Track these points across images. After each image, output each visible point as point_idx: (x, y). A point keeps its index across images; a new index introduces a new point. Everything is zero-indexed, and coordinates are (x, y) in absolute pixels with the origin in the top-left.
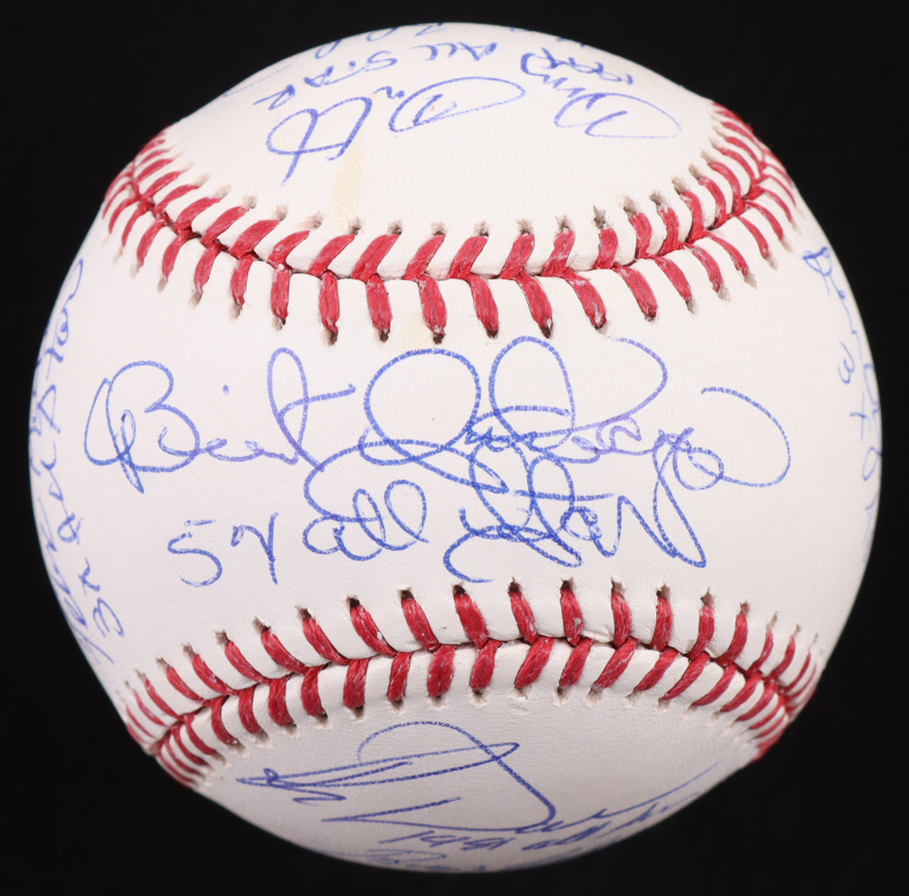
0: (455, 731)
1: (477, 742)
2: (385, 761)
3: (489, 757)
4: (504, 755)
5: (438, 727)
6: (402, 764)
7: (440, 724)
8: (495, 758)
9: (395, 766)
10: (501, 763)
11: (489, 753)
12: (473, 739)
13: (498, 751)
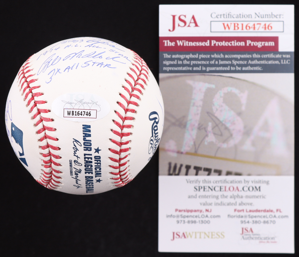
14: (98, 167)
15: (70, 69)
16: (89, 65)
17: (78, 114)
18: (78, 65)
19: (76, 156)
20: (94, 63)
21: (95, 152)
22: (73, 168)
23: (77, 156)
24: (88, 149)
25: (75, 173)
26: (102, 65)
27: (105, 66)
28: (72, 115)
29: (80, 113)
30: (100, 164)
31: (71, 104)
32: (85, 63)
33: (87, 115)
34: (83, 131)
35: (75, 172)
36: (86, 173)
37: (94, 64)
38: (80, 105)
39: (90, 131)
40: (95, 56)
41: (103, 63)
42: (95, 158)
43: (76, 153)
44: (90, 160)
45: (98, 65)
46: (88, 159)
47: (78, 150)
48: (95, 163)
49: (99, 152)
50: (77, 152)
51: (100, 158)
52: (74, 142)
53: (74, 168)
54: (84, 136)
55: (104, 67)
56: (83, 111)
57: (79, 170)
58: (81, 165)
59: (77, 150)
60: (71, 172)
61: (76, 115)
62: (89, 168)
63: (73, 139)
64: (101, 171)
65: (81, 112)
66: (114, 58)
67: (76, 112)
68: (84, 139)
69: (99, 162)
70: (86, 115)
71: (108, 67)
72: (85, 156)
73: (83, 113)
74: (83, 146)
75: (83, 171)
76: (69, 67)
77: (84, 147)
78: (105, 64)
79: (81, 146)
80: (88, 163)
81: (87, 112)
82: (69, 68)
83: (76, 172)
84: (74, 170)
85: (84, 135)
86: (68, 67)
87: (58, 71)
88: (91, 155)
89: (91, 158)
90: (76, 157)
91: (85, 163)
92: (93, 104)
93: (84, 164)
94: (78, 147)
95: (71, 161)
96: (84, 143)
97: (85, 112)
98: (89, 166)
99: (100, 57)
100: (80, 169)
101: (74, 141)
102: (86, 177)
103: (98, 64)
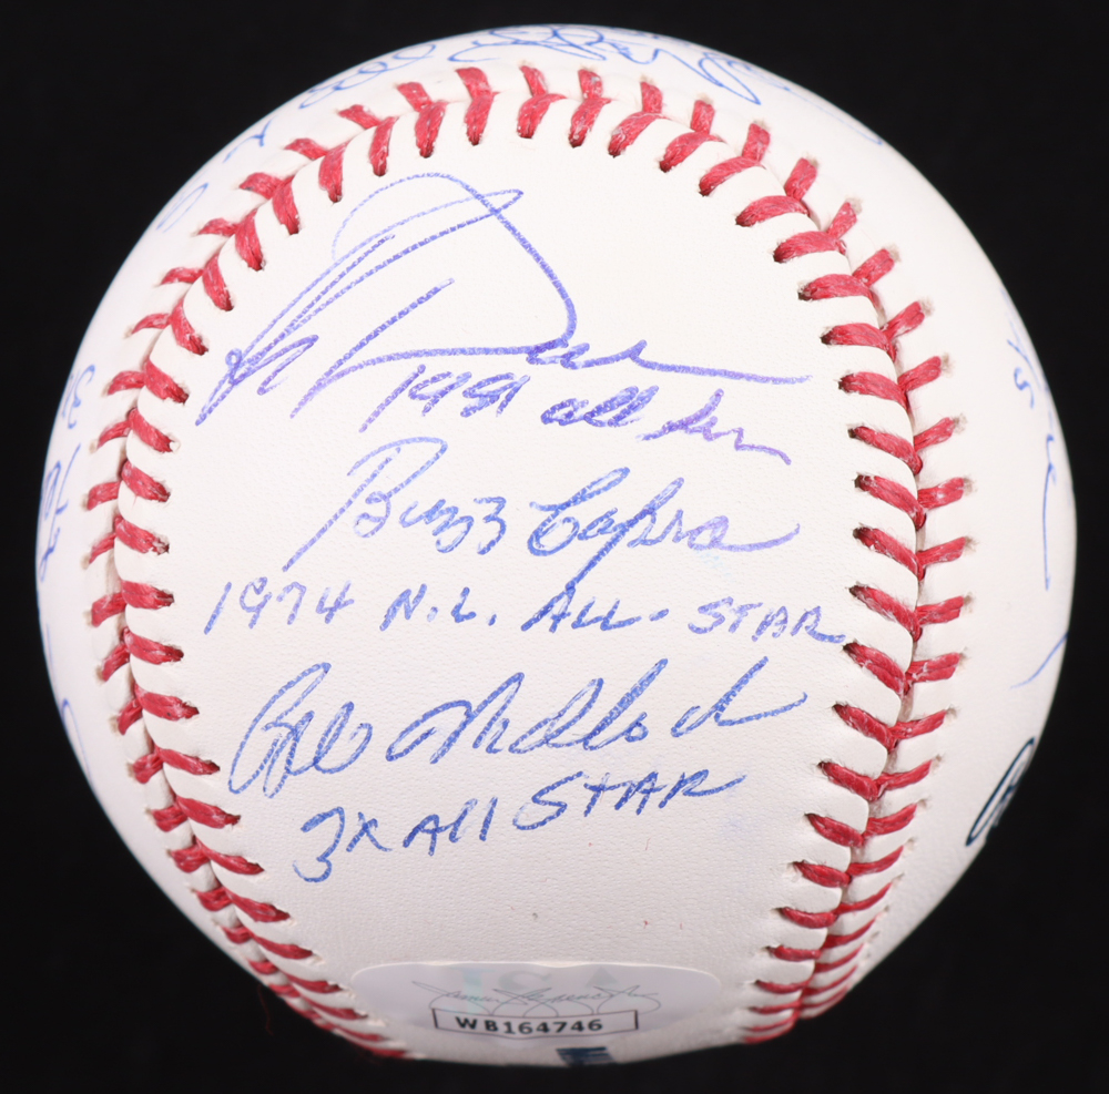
0: (446, 180)
1: (471, 191)
2: (363, 244)
3: (486, 211)
4: (506, 207)
5: (426, 179)
6: (382, 241)
7: (429, 175)
8: (495, 211)
9: (375, 247)
10: (501, 217)
11: (486, 205)
12: (467, 188)
13: (497, 202)
15: (443, 837)
16: (562, 807)
17: (526, 1030)
18: (491, 813)
20: (598, 789)
26: (648, 792)
27: (669, 796)
29: (534, 1026)
32: (535, 799)
37: (593, 801)
40: (599, 729)
41: (653, 776)
45: (624, 799)
55: (662, 805)
56: (550, 1020)
61: (510, 1033)
65: (544, 1024)
66: (727, 698)
67: (508, 1026)
71: (689, 793)
73: (554, 1027)
76: (435, 818)
78: (667, 780)
82: (430, 826)
86: (429, 819)
87: (365, 828)
92: (612, 996)
97: (563, 1023)
99: (636, 732)
103: (622, 791)
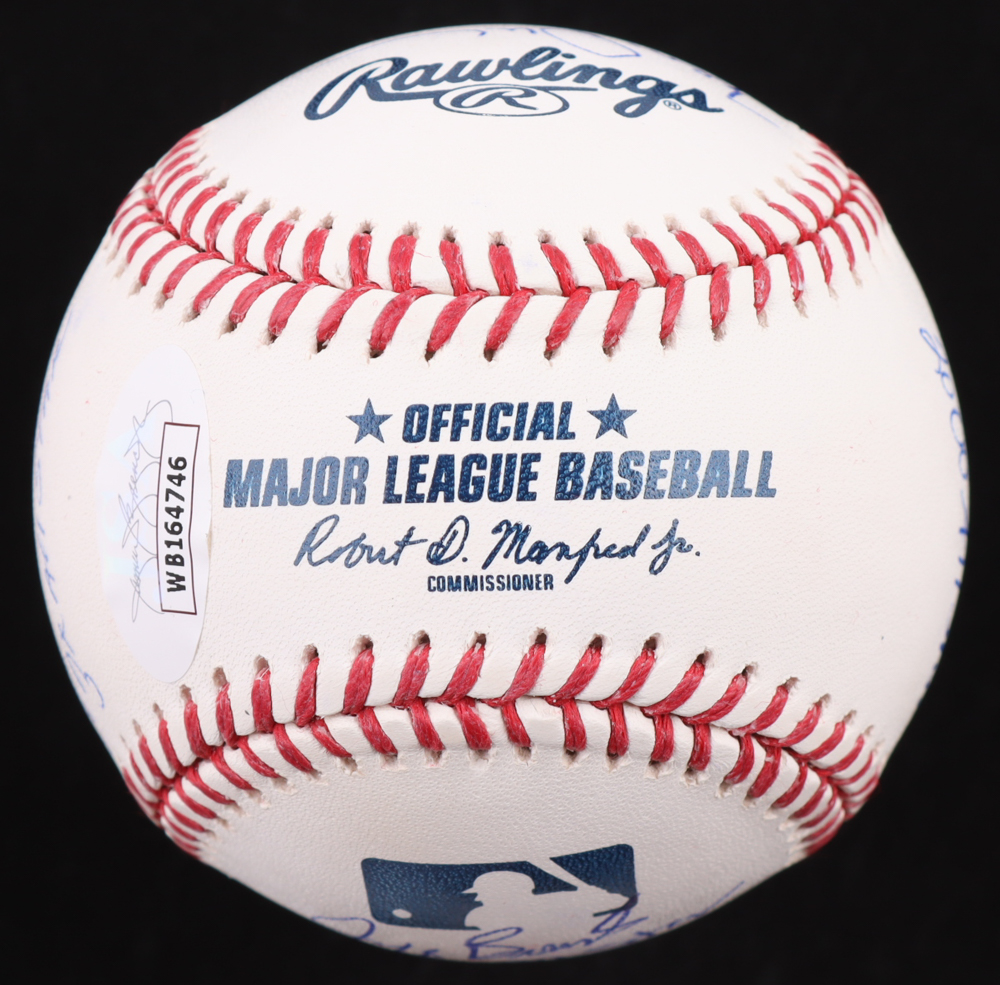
14: (487, 420)
17: (177, 529)
19: (399, 552)
21: (378, 435)
22: (485, 573)
23: (403, 544)
24: (355, 475)
25: (529, 557)
28: (182, 564)
29: (171, 520)
30: (461, 408)
31: (140, 567)
33: (181, 478)
34: (254, 504)
35: (519, 561)
36: (525, 495)
38: (142, 521)
39: (256, 465)
42: (420, 439)
43: (382, 551)
44: (428, 470)
46: (423, 479)
47: (364, 536)
48: (455, 436)
49: (378, 411)
50: (375, 542)
51: (423, 409)
52: (315, 560)
53: (485, 566)
54: (282, 503)
56: (163, 504)
57: (500, 535)
58: (460, 526)
59: (365, 542)
60: (526, 583)
61: (180, 544)
62: (486, 474)
63: (297, 563)
64: (523, 407)
65: (169, 510)
67: (169, 544)
68: (298, 499)
69: (448, 416)
70: (179, 484)
72: (398, 499)
73: (174, 502)
74: (336, 508)
75: (513, 510)
77: (345, 501)
79: (336, 518)
80: (453, 482)
81: (171, 478)
83: (523, 553)
84: (504, 566)
85: (275, 499)
88: (393, 462)
89: (417, 461)
90: (408, 549)
91: (449, 498)
92: (139, 442)
93: (458, 507)
94: (342, 537)
95: (434, 584)
96: (321, 500)
97: (169, 491)
98: (475, 472)
100: (497, 530)
101: (310, 560)
102: (562, 494)
